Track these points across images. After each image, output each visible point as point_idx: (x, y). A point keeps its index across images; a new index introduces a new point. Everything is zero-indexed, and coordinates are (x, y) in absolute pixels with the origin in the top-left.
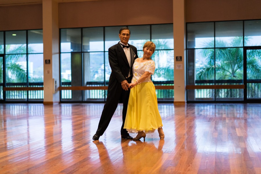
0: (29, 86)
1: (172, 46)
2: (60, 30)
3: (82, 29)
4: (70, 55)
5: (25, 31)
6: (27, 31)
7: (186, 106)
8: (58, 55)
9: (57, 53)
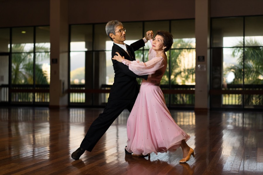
0: (36, 88)
1: (194, 45)
2: (70, 26)
3: (94, 25)
4: (84, 54)
5: (33, 28)
6: (35, 27)
7: (209, 114)
8: (66, 54)
9: (65, 52)
